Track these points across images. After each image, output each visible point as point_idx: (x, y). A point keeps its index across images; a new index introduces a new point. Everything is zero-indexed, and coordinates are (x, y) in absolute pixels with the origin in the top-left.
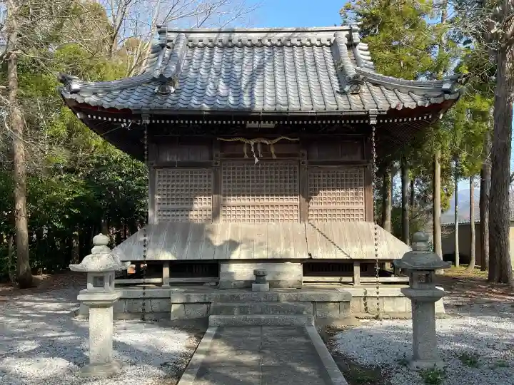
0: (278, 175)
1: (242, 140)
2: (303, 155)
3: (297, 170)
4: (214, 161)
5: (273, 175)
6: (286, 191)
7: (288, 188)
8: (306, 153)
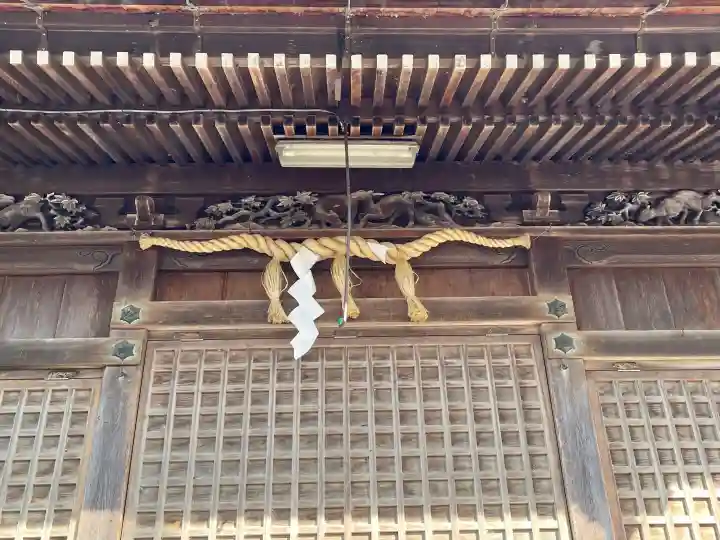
0: (443, 404)
1: (259, 244)
2: (555, 307)
3: (536, 381)
4: (112, 341)
5: (416, 404)
6: (487, 486)
7: (498, 471)
8: (567, 300)
